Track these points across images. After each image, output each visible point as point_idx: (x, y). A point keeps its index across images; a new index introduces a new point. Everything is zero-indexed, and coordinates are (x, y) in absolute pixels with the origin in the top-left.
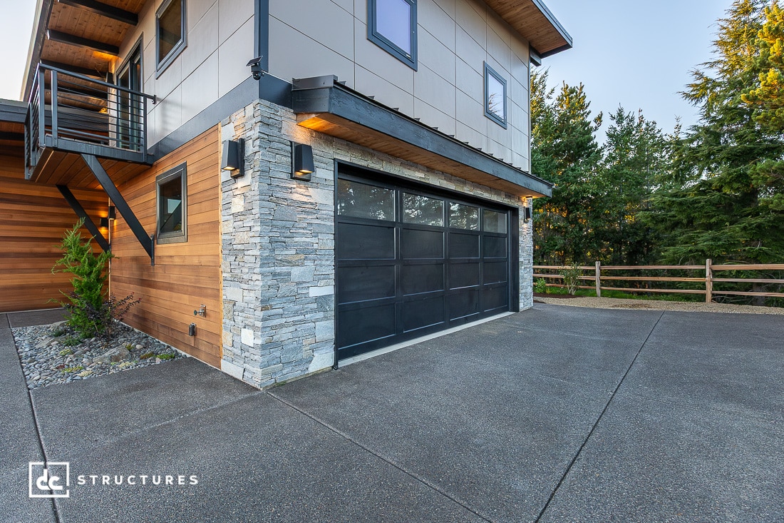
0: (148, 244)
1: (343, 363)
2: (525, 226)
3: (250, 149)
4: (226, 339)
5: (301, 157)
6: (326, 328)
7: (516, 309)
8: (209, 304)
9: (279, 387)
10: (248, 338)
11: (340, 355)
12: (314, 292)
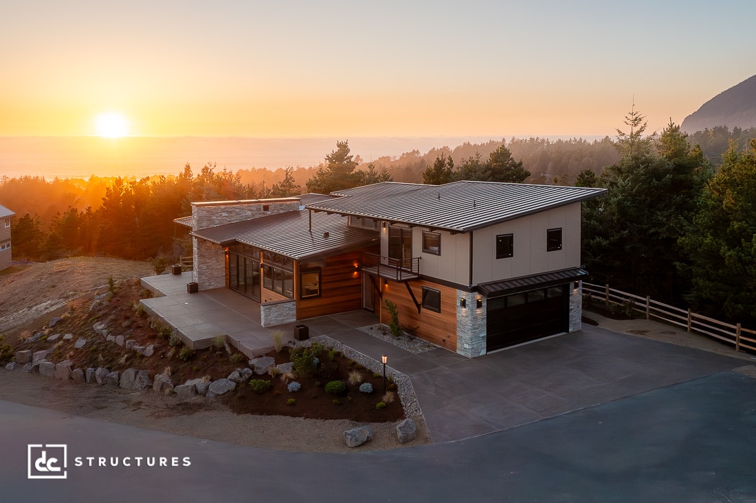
0: (418, 306)
1: (489, 353)
2: (575, 290)
3: (467, 303)
4: (459, 345)
5: (479, 305)
6: (484, 344)
7: (568, 331)
8: (451, 335)
9: (474, 358)
10: (466, 346)
11: (487, 351)
12: (481, 335)
